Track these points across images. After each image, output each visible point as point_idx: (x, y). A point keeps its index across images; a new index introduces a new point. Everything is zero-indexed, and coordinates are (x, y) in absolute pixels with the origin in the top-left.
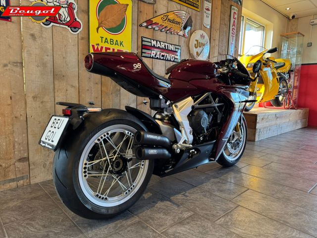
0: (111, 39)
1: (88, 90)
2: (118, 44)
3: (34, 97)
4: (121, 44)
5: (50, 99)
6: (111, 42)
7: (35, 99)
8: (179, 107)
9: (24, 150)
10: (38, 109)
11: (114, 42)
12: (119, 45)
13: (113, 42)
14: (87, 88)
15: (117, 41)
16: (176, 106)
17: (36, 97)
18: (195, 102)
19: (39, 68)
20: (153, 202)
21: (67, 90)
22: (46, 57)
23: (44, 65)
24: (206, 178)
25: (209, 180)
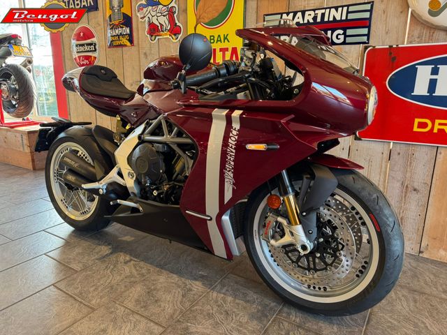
0: (211, 36)
2: (221, 41)
4: (225, 38)
6: (211, 39)
11: (216, 39)
12: (223, 41)
13: (213, 39)
15: (219, 36)
18: (146, 129)
24: (202, 277)
25: (196, 279)
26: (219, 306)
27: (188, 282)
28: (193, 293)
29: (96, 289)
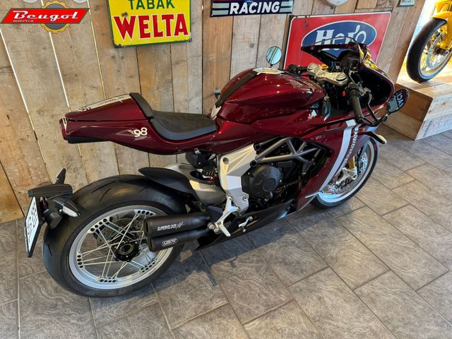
1: (118, 89)
3: (39, 112)
4: (169, 3)
5: (62, 110)
6: (148, 4)
7: (42, 113)
8: (230, 162)
9: (43, 175)
10: (49, 125)
11: (156, 3)
12: (165, 6)
13: (152, 3)
14: (117, 87)
16: (225, 160)
17: (43, 111)
18: (258, 153)
19: (36, 70)
20: (187, 271)
21: (85, 95)
22: (43, 51)
23: (43, 64)
24: (280, 230)
25: (282, 235)
26: (316, 236)
27: (283, 239)
28: (297, 242)
29: (265, 294)
